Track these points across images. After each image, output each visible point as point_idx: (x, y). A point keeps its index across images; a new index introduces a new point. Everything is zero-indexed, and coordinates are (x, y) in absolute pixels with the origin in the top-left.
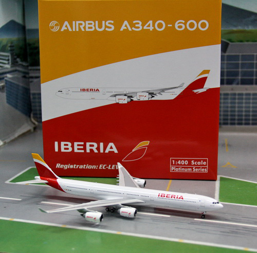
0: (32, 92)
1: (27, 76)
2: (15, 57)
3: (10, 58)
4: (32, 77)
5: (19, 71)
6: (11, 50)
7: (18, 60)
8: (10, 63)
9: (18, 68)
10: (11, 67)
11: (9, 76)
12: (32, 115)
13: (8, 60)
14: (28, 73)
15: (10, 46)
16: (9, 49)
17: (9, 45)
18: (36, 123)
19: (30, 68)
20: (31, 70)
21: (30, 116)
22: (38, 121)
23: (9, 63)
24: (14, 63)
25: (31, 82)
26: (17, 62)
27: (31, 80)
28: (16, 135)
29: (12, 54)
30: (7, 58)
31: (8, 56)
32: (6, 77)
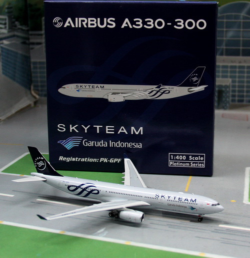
0: (32, 60)
1: (27, 42)
2: (14, 20)
3: (7, 21)
4: (33, 44)
5: (18, 36)
6: (9, 13)
7: (17, 23)
8: (7, 28)
9: (16, 33)
10: (9, 32)
11: (5, 42)
12: (32, 87)
13: (5, 24)
14: (28, 39)
15: (8, 8)
16: (6, 11)
17: (7, 6)
18: (37, 97)
19: (30, 32)
20: (31, 35)
21: (30, 89)
22: (39, 95)
23: (5, 28)
24: (12, 27)
25: (32, 49)
26: (16, 26)
27: (31, 46)
28: (13, 111)
29: (10, 17)
30: (4, 22)
31: (5, 19)
32: (2, 43)
